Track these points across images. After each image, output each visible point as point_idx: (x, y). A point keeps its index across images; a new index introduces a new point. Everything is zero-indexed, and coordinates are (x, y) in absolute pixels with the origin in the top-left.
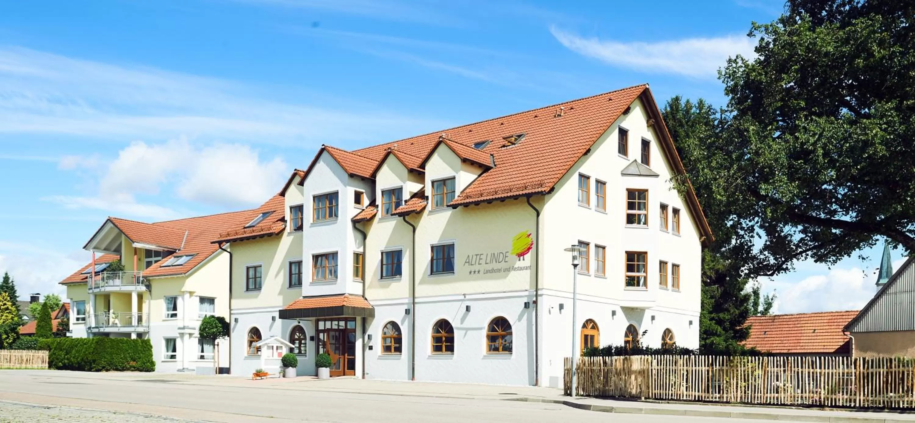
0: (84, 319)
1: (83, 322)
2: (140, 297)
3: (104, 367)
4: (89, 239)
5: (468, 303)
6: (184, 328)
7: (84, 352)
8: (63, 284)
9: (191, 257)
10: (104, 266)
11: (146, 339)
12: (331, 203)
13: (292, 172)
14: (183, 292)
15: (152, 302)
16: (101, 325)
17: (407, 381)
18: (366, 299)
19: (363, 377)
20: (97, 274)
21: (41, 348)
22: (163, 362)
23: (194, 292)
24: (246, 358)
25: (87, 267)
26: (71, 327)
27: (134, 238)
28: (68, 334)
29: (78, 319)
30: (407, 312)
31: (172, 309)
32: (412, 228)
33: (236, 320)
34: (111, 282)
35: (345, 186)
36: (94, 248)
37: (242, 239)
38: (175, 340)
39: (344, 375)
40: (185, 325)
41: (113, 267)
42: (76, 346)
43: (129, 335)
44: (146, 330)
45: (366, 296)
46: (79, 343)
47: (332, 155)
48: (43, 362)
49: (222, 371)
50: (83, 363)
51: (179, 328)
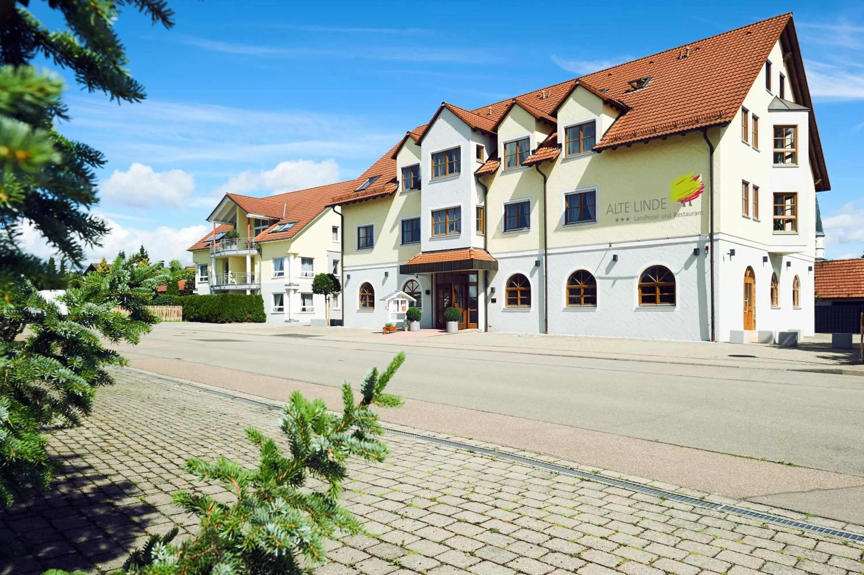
0: (206, 279)
1: (207, 281)
2: (253, 259)
3: (227, 320)
4: (211, 213)
5: (615, 252)
6: (290, 285)
7: (211, 307)
8: (189, 250)
9: (293, 224)
10: (221, 235)
11: (258, 294)
12: (451, 159)
13: (404, 135)
14: (289, 254)
15: (263, 263)
16: (222, 284)
17: (538, 334)
18: (488, 253)
19: (486, 330)
20: (217, 241)
21: (176, 304)
22: (272, 314)
23: (298, 254)
24: (358, 311)
25: (207, 236)
26: (197, 286)
27: (248, 209)
28: (194, 292)
29: (201, 279)
30: (537, 264)
31: (279, 268)
32: (543, 177)
33: (348, 277)
34: (229, 248)
35: (469, 141)
36: (215, 220)
37: (354, 202)
38: (282, 296)
39: (467, 328)
40: (291, 282)
41: (231, 235)
42: (205, 302)
43: (244, 291)
44: (258, 287)
45: (489, 250)
46: (206, 299)
47: (453, 112)
48: (178, 315)
49: (334, 323)
50: (210, 316)
51: (286, 285)
